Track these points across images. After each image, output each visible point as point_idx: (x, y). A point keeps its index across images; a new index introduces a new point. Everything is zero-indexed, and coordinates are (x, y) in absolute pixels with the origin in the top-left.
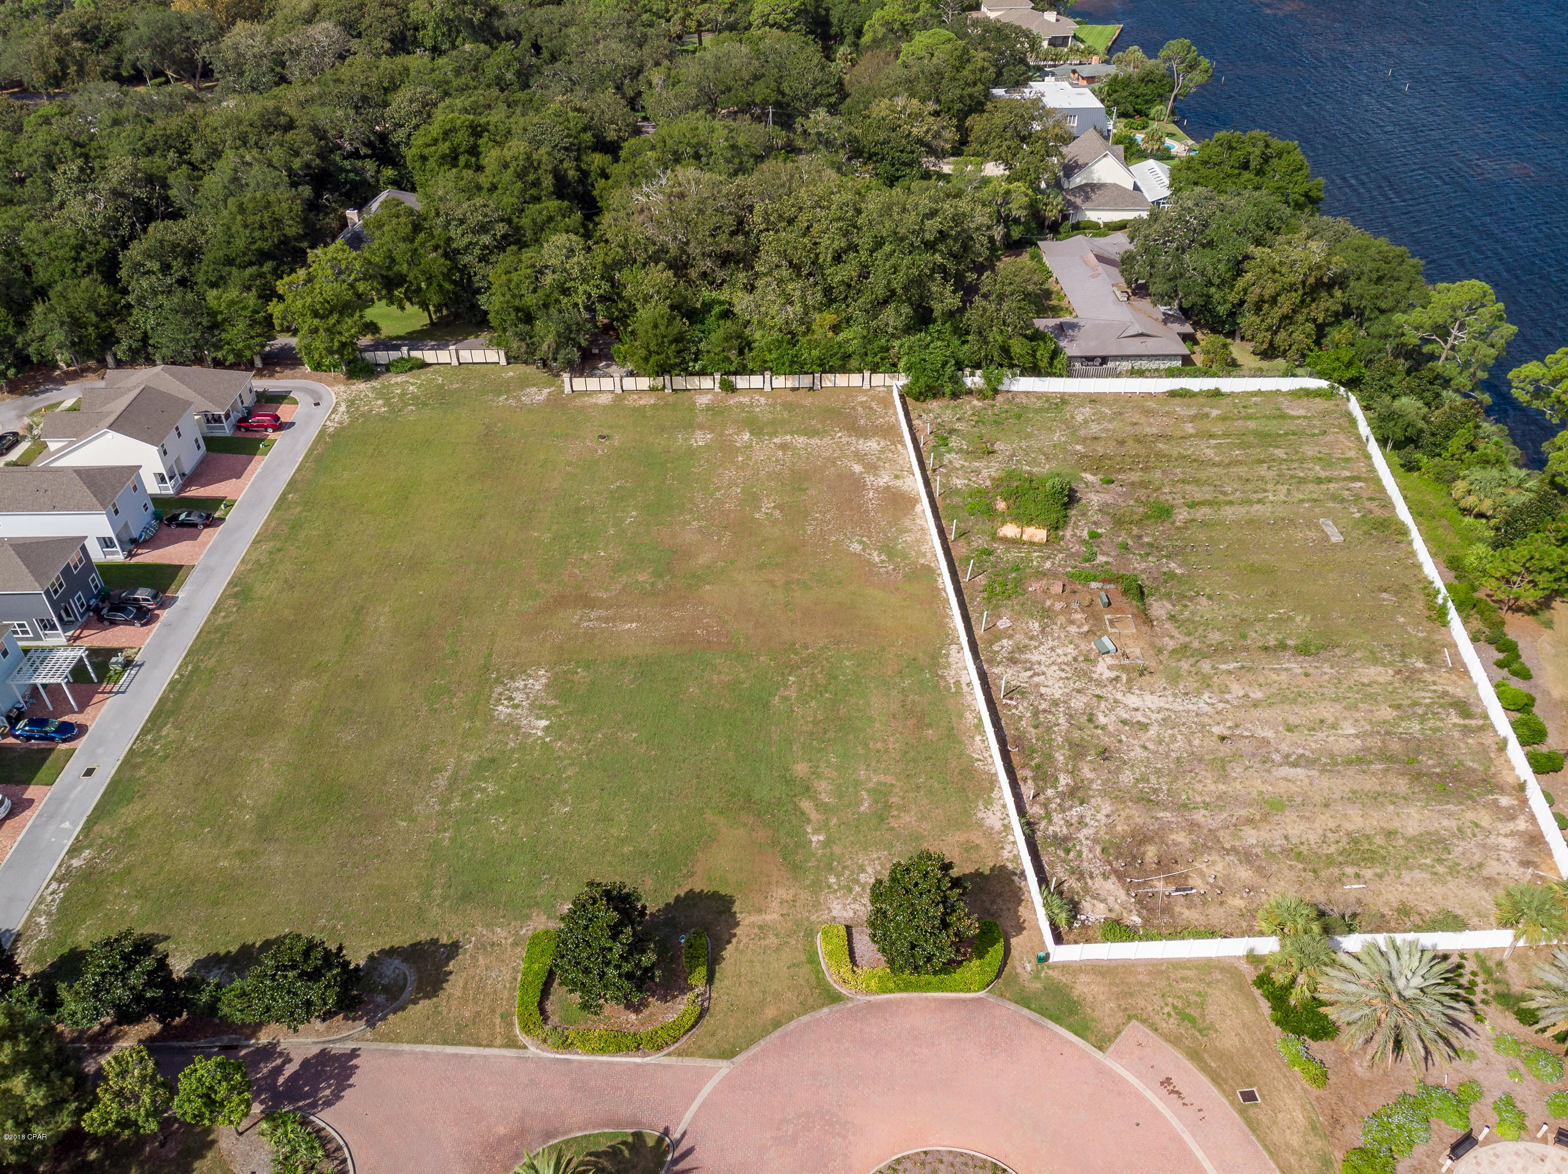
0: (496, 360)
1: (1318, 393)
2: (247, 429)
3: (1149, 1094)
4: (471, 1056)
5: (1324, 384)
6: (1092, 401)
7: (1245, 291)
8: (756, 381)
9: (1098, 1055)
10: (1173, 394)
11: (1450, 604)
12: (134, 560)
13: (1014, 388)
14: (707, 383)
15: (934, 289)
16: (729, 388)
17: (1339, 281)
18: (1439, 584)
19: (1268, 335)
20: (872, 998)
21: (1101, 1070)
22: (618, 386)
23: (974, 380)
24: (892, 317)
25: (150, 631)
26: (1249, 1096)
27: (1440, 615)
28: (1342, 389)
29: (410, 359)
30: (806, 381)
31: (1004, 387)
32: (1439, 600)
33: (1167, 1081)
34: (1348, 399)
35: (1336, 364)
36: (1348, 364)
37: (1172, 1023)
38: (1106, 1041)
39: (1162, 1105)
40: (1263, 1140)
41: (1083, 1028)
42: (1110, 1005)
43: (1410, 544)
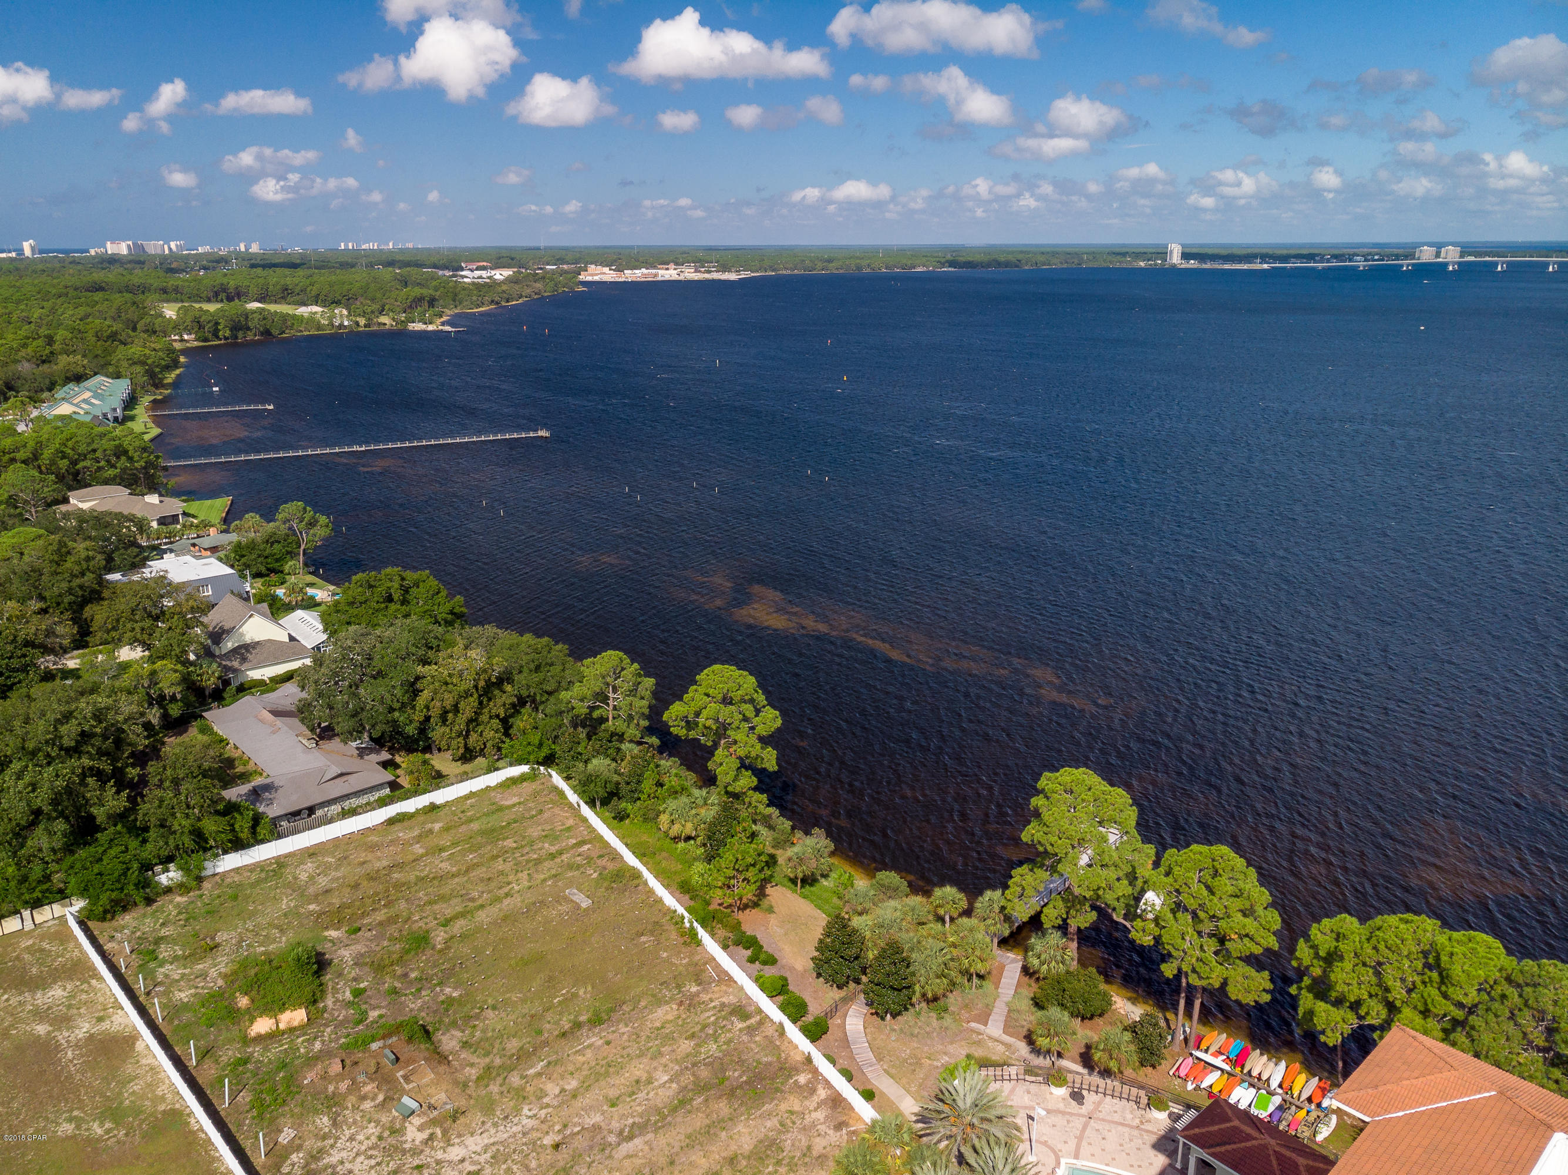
1: (522, 778)
5: (525, 768)
6: (312, 855)
7: (427, 707)
10: (391, 822)
11: (695, 924)
13: (219, 870)
15: (90, 795)
17: (505, 678)
19: (461, 740)
23: (169, 876)
24: (45, 839)
28: (542, 768)
31: (208, 872)
32: (686, 925)
34: (550, 775)
35: (529, 748)
36: (539, 745)
43: (646, 885)
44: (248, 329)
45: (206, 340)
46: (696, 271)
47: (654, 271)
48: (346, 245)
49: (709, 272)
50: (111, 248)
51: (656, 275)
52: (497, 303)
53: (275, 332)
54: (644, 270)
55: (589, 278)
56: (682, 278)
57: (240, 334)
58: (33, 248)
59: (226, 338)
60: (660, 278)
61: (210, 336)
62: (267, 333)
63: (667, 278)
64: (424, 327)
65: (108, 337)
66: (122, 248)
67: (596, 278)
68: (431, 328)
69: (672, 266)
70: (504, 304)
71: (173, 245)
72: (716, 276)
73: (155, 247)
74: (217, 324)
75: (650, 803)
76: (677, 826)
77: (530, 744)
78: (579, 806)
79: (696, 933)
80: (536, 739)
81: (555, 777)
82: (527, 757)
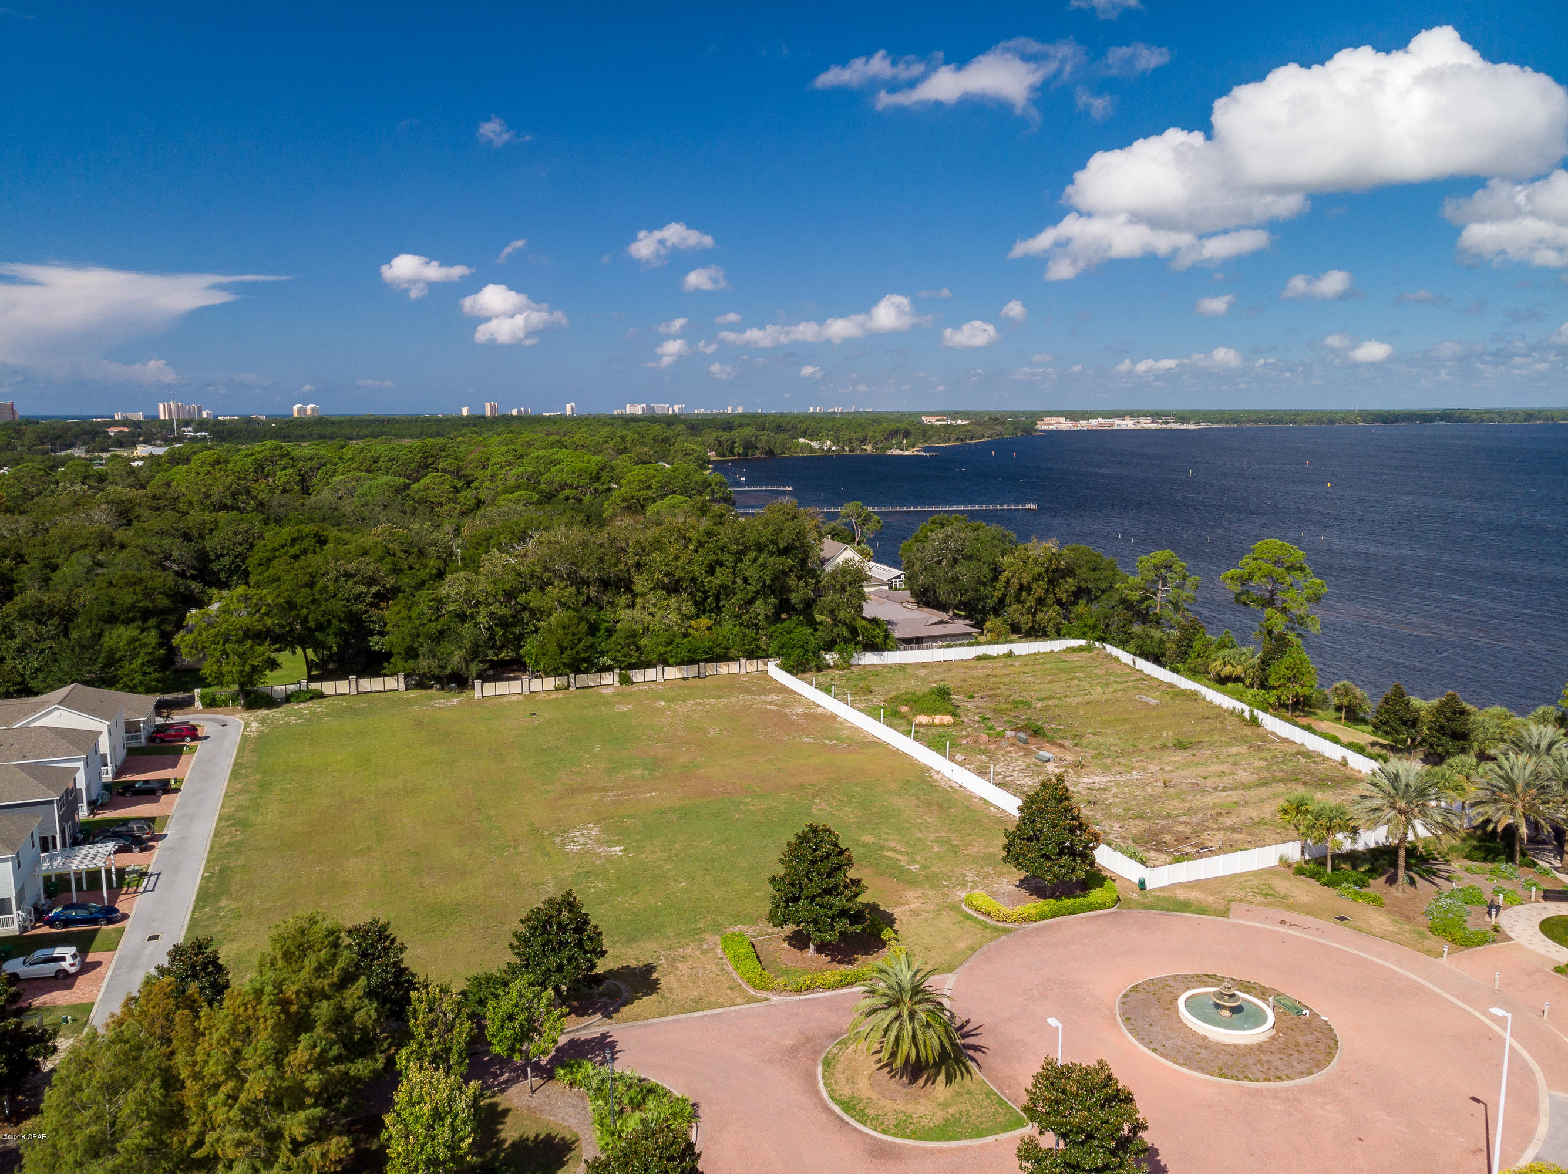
0: (394, 686)
1: (1081, 649)
2: (162, 741)
3: (1277, 929)
4: (721, 1014)
5: (1083, 642)
6: (924, 666)
7: (1007, 582)
8: (650, 674)
9: (1226, 920)
10: (979, 658)
11: (1256, 711)
12: (97, 817)
13: (862, 663)
14: (608, 678)
15: (791, 582)
16: (626, 680)
17: (1069, 572)
18: (1240, 706)
19: (1030, 616)
20: (1034, 924)
21: (1234, 926)
22: (526, 687)
23: (830, 658)
24: (761, 609)
25: (153, 854)
26: (1342, 919)
27: (1254, 721)
28: (1097, 643)
29: (309, 691)
30: (693, 670)
31: (853, 661)
32: (1247, 715)
33: (1282, 922)
34: (1104, 648)
35: (1085, 629)
36: (1094, 628)
37: (1260, 899)
38: (1224, 913)
39: (1290, 931)
40: (1371, 933)
41: (1202, 911)
42: (1210, 899)
43: (1204, 699)
44: (757, 448)
45: (724, 455)
46: (1153, 422)
47: (1110, 421)
48: (815, 409)
49: (1167, 423)
50: (629, 410)
51: (1112, 424)
52: (962, 440)
53: (777, 452)
54: (1100, 420)
55: (1045, 427)
56: (1138, 427)
57: (750, 452)
58: (573, 409)
59: (739, 455)
60: (1116, 427)
61: (727, 452)
62: (770, 452)
63: (1123, 427)
64: (901, 452)
65: (662, 441)
66: (638, 410)
67: (1052, 427)
68: (906, 453)
69: (1127, 417)
70: (968, 441)
71: (676, 408)
72: (1173, 426)
73: (662, 409)
74: (734, 442)
75: (1200, 660)
76: (1229, 667)
77: (1086, 626)
78: (1134, 663)
79: (1256, 718)
80: (1091, 622)
81: (1109, 648)
82: (1083, 636)
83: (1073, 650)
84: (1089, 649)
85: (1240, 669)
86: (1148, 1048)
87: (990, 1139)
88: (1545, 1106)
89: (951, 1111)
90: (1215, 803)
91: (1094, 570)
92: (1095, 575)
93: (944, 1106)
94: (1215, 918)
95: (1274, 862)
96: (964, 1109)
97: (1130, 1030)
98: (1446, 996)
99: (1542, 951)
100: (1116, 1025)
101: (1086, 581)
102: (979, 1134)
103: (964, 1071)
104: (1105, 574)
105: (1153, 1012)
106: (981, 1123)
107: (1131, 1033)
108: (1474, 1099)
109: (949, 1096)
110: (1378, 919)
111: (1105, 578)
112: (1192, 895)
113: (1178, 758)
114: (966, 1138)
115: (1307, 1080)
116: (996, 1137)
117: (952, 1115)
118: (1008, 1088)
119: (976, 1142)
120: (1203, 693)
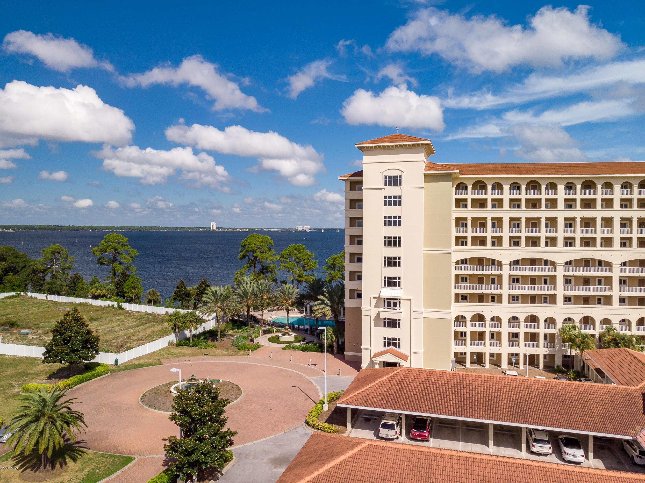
1: (13, 297)
3: (185, 363)
5: (14, 293)
9: (163, 365)
11: (120, 304)
18: (111, 303)
20: (71, 389)
21: (167, 366)
26: (206, 354)
27: (120, 308)
28: (22, 293)
32: (116, 306)
33: (185, 360)
34: (27, 295)
35: (14, 287)
36: (19, 286)
37: (171, 356)
38: (160, 363)
39: (191, 362)
40: (220, 356)
41: (150, 365)
42: (150, 361)
43: (91, 305)
75: (82, 292)
76: (99, 291)
77: (14, 285)
78: (47, 298)
79: (121, 306)
80: (17, 283)
81: (29, 294)
82: (13, 290)
83: (8, 298)
84: (18, 296)
85: (104, 291)
86: (168, 411)
87: (119, 472)
88: (313, 381)
89: (87, 470)
90: (124, 334)
91: (16, 257)
92: (17, 260)
93: (81, 470)
94: (158, 366)
95: (166, 345)
96: (93, 467)
97: (155, 409)
98: (259, 364)
99: (275, 346)
100: (146, 410)
101: (12, 263)
102: (112, 473)
103: (80, 453)
104: (22, 260)
105: (161, 399)
106: (109, 468)
107: (156, 409)
108: (292, 387)
109: (79, 465)
110: (219, 351)
111: (22, 262)
112: (142, 361)
113: (95, 324)
114: (105, 477)
115: (238, 400)
116: (121, 470)
117: (89, 472)
118: (111, 450)
119: (112, 477)
120: (90, 302)
